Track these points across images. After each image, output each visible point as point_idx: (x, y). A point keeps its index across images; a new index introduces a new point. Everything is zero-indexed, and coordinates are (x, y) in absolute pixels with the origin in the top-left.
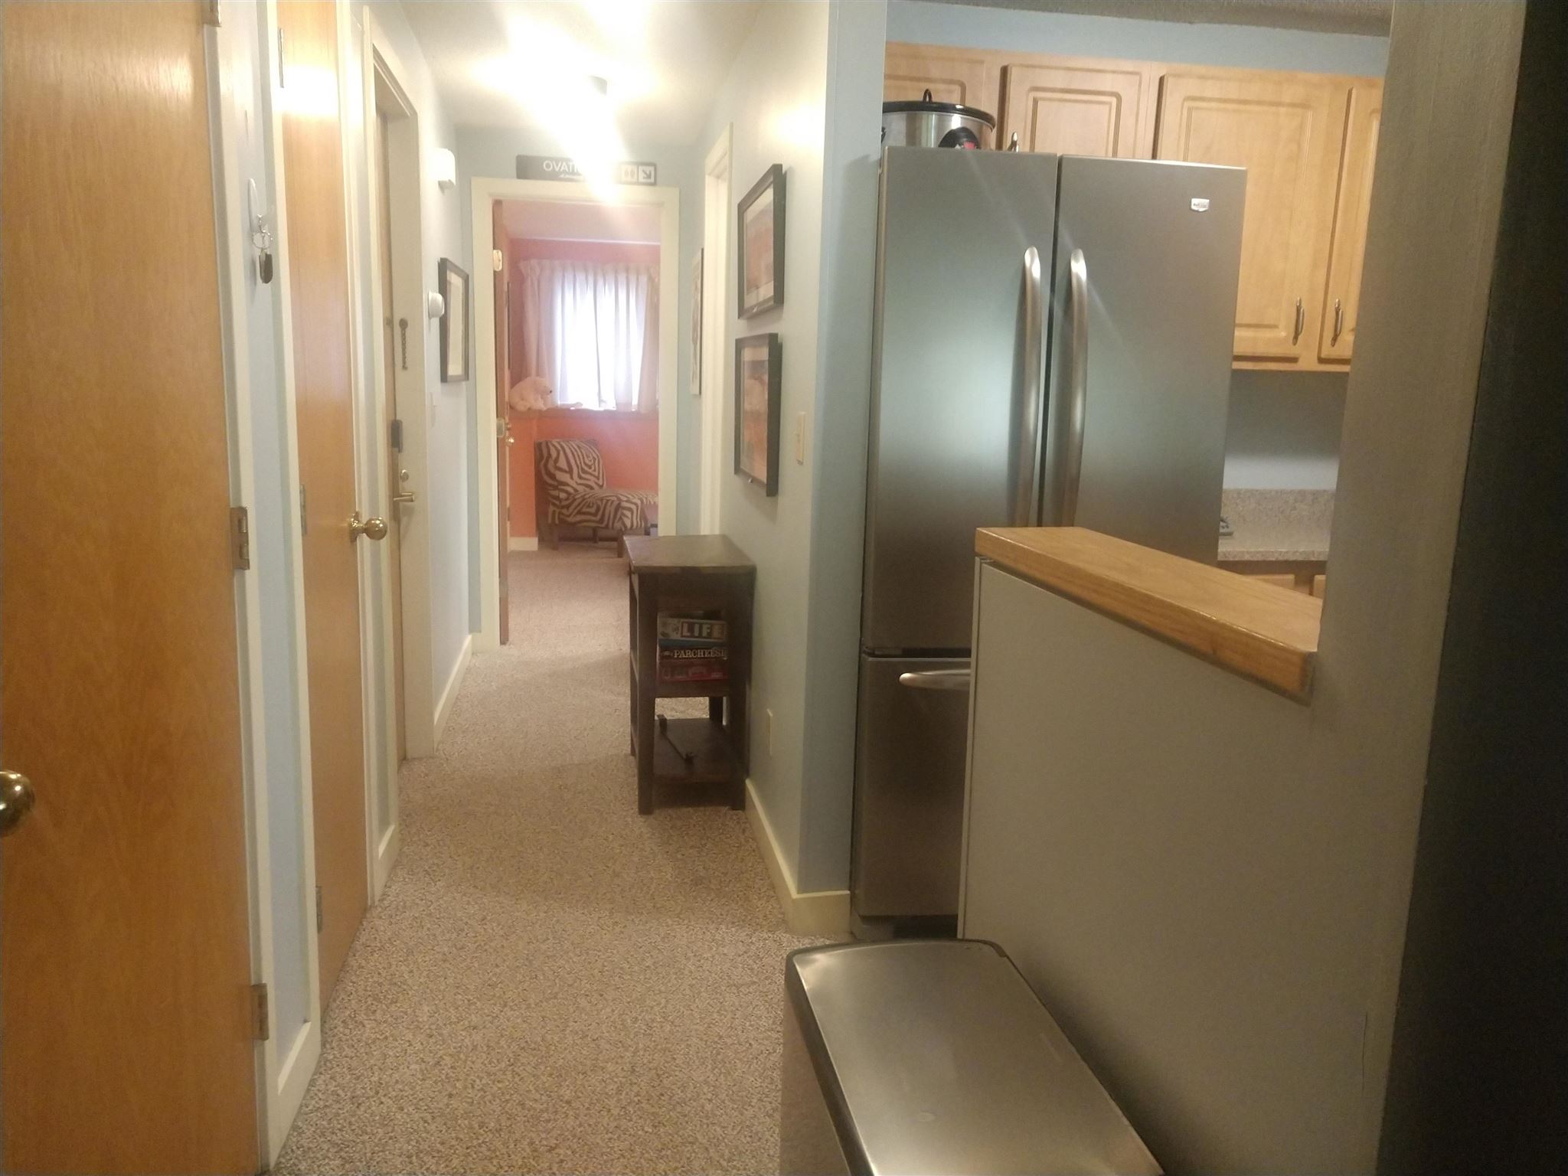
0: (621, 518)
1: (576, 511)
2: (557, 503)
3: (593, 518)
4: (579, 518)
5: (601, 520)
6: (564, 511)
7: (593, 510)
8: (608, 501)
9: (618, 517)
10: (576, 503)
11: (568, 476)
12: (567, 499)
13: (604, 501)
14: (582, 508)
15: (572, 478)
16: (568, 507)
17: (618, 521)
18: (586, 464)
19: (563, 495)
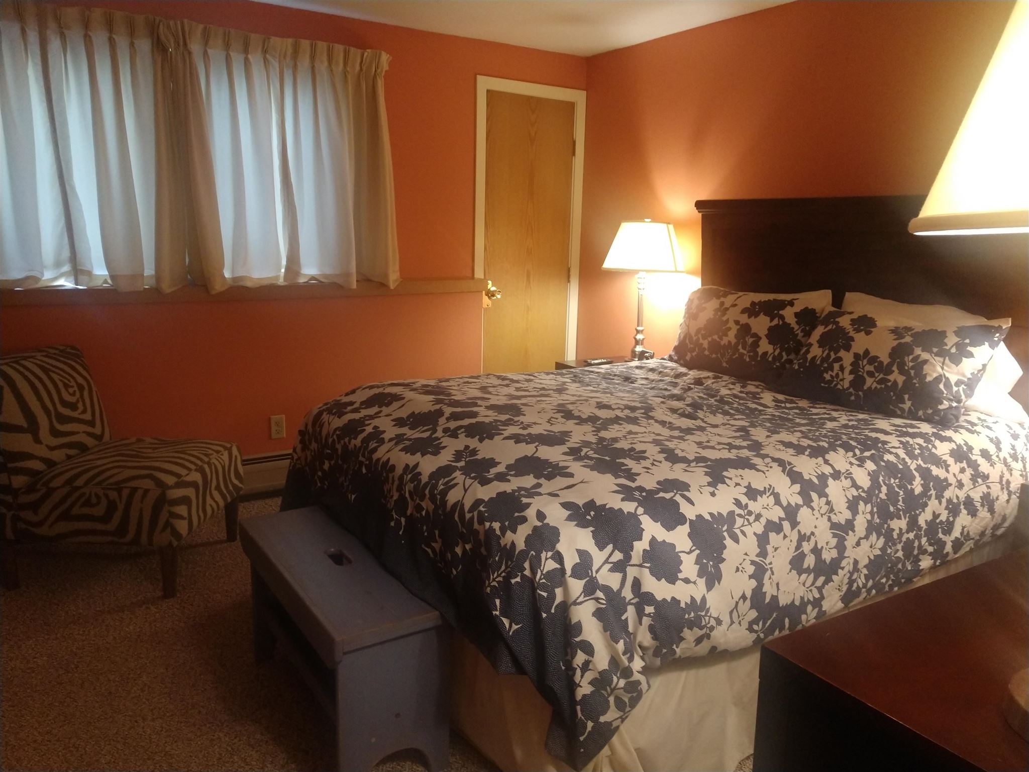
0: (168, 524)
1: (57, 513)
2: (9, 498)
3: (99, 526)
4: (63, 527)
5: (122, 529)
6: (28, 515)
7: (99, 511)
8: (134, 490)
9: (161, 523)
10: (56, 497)
11: (28, 437)
12: (31, 489)
13: (125, 493)
14: (73, 505)
15: (37, 440)
16: (35, 506)
17: (163, 530)
18: (65, 404)
19: (19, 481)
